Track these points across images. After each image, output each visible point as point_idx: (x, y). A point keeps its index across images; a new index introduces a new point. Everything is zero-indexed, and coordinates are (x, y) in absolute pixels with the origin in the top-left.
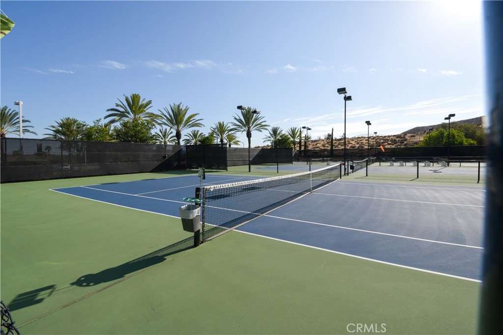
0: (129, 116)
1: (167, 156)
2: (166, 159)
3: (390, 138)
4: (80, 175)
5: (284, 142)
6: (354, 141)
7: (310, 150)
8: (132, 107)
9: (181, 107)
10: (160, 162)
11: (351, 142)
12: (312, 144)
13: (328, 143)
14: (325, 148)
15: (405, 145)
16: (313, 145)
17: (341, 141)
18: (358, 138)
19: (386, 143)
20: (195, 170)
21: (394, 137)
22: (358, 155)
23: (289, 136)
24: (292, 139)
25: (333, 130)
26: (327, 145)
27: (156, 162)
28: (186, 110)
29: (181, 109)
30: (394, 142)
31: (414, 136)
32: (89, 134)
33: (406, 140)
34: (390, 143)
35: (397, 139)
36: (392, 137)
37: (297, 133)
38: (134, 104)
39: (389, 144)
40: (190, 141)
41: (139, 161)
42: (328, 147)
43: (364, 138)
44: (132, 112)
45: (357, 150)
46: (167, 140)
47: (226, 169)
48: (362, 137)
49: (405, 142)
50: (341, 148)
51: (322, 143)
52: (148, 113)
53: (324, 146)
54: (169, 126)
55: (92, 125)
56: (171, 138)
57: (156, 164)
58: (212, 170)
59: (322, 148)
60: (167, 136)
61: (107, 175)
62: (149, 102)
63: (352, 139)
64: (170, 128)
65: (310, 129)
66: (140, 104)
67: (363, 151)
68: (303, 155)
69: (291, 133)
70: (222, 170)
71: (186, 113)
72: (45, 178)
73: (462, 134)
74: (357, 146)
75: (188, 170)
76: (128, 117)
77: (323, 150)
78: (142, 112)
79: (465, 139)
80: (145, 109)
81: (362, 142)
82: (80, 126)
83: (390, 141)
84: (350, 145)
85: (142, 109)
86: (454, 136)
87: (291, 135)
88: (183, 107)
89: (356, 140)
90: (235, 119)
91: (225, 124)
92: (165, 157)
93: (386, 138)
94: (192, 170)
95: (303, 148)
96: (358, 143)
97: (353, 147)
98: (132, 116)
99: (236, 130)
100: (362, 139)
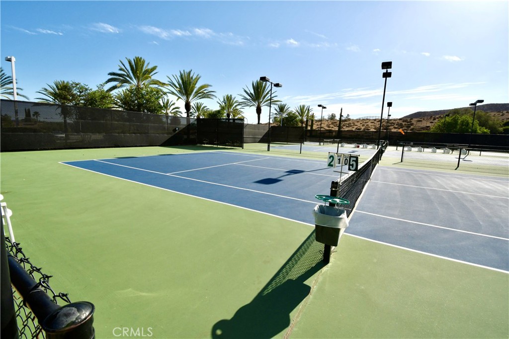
0: (131, 81)
1: (177, 129)
2: (177, 132)
3: (396, 121)
4: (86, 146)
5: (292, 120)
6: (359, 123)
7: (315, 130)
8: (136, 72)
9: (191, 75)
10: (170, 136)
11: (356, 124)
12: (316, 123)
13: (332, 123)
14: (330, 129)
15: (411, 130)
16: (318, 125)
17: (346, 122)
18: (363, 120)
19: (392, 127)
20: (206, 145)
21: (400, 121)
22: (365, 137)
23: (297, 114)
24: (300, 118)
25: (342, 110)
26: (331, 126)
27: (166, 135)
28: (197, 79)
29: (192, 78)
30: (401, 126)
31: (421, 121)
32: (92, 100)
33: (412, 124)
34: (396, 126)
35: (404, 123)
36: (398, 121)
37: (305, 111)
38: (137, 68)
39: (395, 128)
40: (193, 114)
41: (148, 133)
42: (332, 127)
43: (370, 120)
44: (135, 78)
45: (363, 133)
46: (168, 111)
47: (242, 147)
48: (367, 119)
49: (412, 127)
50: (346, 130)
51: (326, 123)
52: (153, 81)
53: (329, 127)
54: (177, 96)
55: (95, 89)
56: (173, 110)
57: (166, 137)
58: (226, 147)
59: (327, 128)
60: (169, 107)
61: (114, 147)
62: (154, 68)
63: (358, 121)
64: (177, 98)
65: (325, 108)
66: (144, 69)
67: (370, 133)
68: (308, 134)
69: (299, 111)
70: (237, 148)
71: (197, 82)
72: (46, 148)
73: (476, 122)
74: (363, 128)
75: (198, 145)
76: (130, 83)
77: (327, 130)
78: (146, 78)
79: (478, 127)
80: (150, 75)
81: (367, 124)
82: (82, 89)
83: (397, 125)
84: (356, 127)
85: (146, 75)
86: (468, 124)
87: (299, 113)
88: (194, 75)
89: (361, 122)
90: (246, 91)
91: (233, 97)
92: (175, 130)
93: (392, 121)
94: (203, 145)
95: (309, 128)
96: (363, 125)
97: (359, 129)
98: (135, 82)
99: (246, 104)
100: (367, 121)
